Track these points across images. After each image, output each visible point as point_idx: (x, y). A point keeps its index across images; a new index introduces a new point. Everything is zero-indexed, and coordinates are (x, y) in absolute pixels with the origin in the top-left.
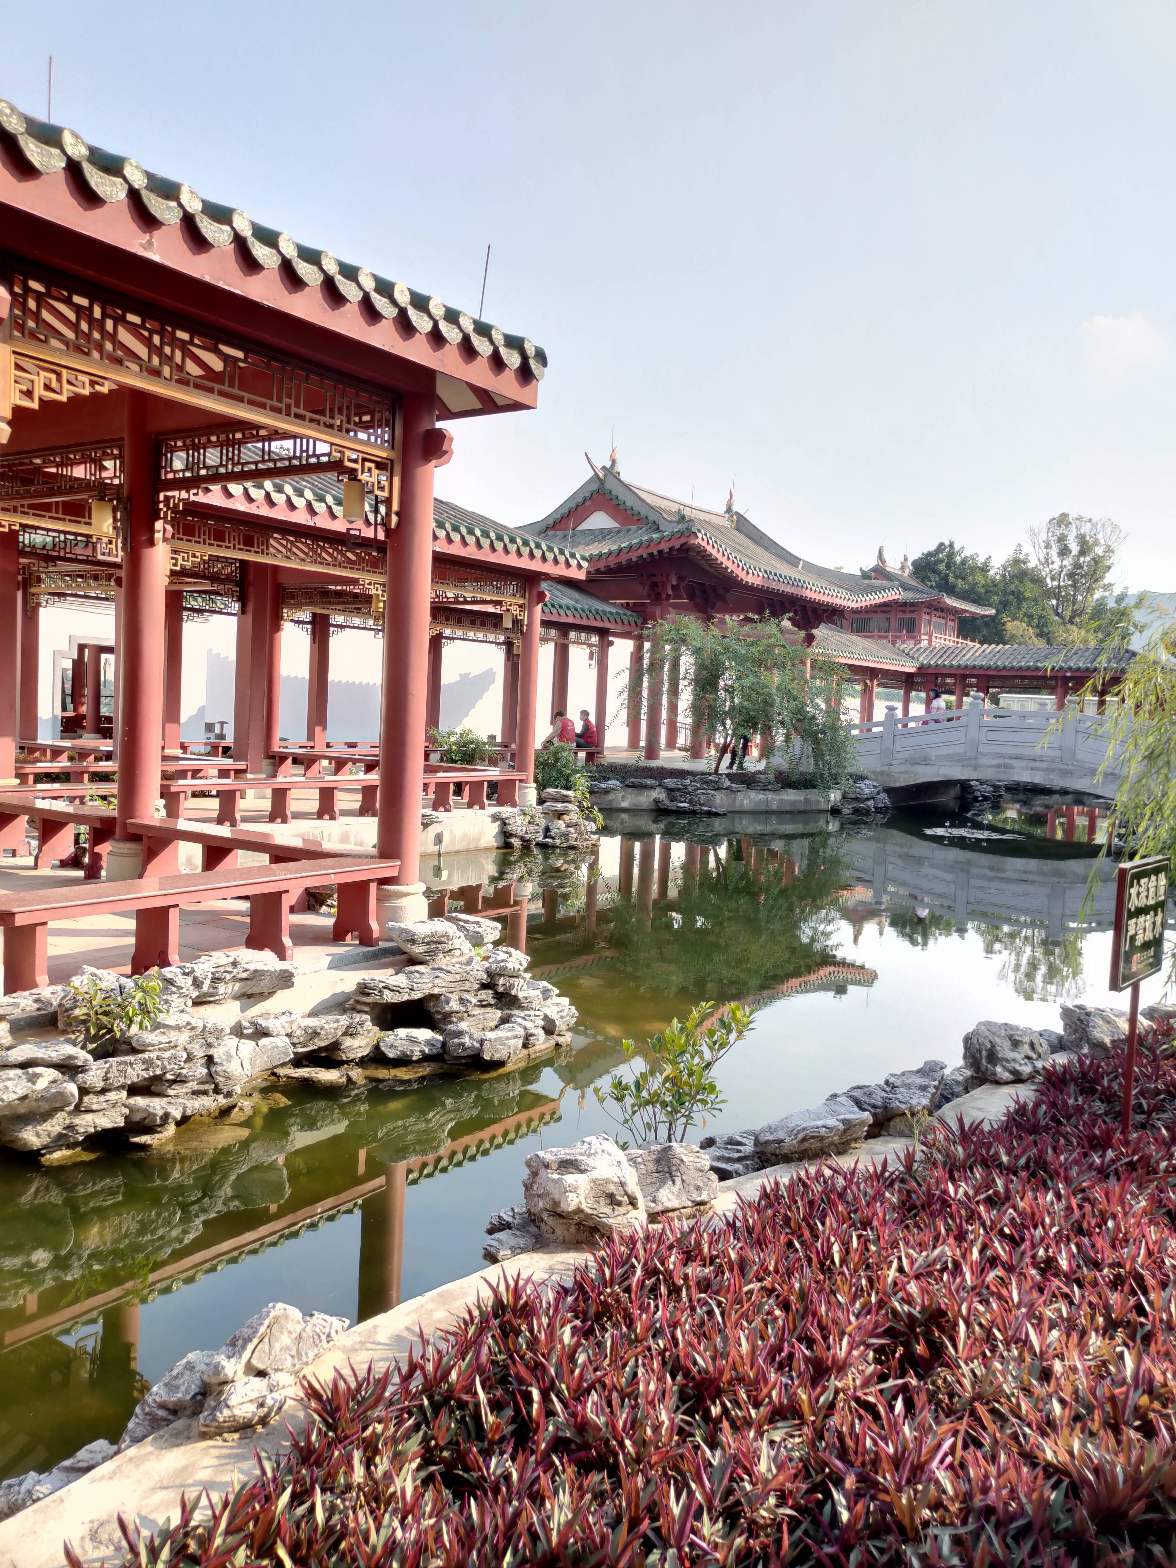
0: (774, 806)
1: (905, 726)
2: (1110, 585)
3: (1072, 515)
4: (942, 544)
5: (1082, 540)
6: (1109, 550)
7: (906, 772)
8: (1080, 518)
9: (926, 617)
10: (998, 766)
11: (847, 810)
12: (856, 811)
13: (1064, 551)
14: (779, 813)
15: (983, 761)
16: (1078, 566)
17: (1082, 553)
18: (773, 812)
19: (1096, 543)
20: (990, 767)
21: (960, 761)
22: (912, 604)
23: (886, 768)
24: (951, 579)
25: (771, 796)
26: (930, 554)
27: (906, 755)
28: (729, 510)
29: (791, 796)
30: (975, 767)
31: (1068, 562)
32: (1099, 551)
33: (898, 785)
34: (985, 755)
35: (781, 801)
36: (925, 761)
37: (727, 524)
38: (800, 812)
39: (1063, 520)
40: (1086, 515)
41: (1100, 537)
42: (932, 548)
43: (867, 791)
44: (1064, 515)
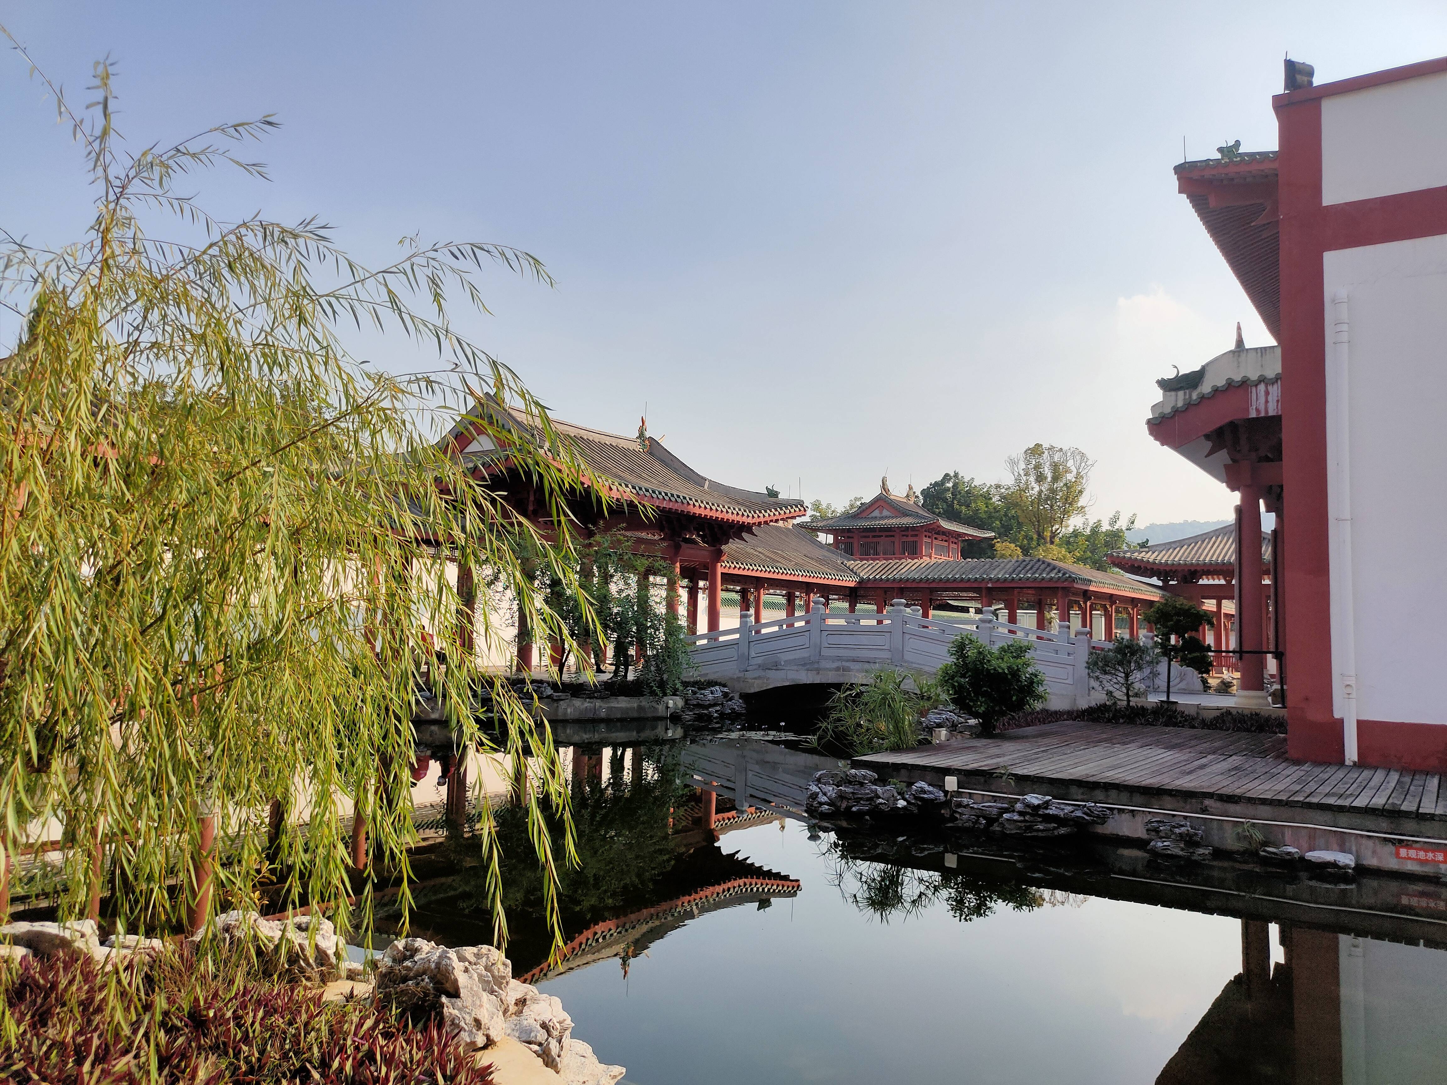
0: (603, 713)
1: (758, 632)
2: (1083, 507)
3: (1046, 445)
4: (947, 475)
5: (1055, 467)
6: (1078, 476)
7: (759, 678)
8: (1051, 448)
9: (925, 540)
10: (838, 669)
11: (688, 716)
12: (699, 718)
13: (1040, 478)
14: (608, 721)
15: (824, 664)
16: (1053, 491)
17: (1056, 478)
18: (602, 720)
19: (1068, 471)
20: (830, 670)
21: (804, 665)
22: (914, 529)
23: (741, 675)
24: (956, 506)
25: (598, 703)
26: (936, 484)
27: (759, 661)
28: (641, 435)
29: (623, 703)
30: (818, 671)
31: (1045, 487)
32: (1071, 477)
33: (752, 691)
34: (826, 658)
35: (609, 709)
36: (776, 666)
37: (638, 448)
38: (633, 719)
39: (1036, 451)
40: (1058, 445)
41: (1070, 464)
42: (939, 478)
43: (710, 697)
44: (1038, 445)
